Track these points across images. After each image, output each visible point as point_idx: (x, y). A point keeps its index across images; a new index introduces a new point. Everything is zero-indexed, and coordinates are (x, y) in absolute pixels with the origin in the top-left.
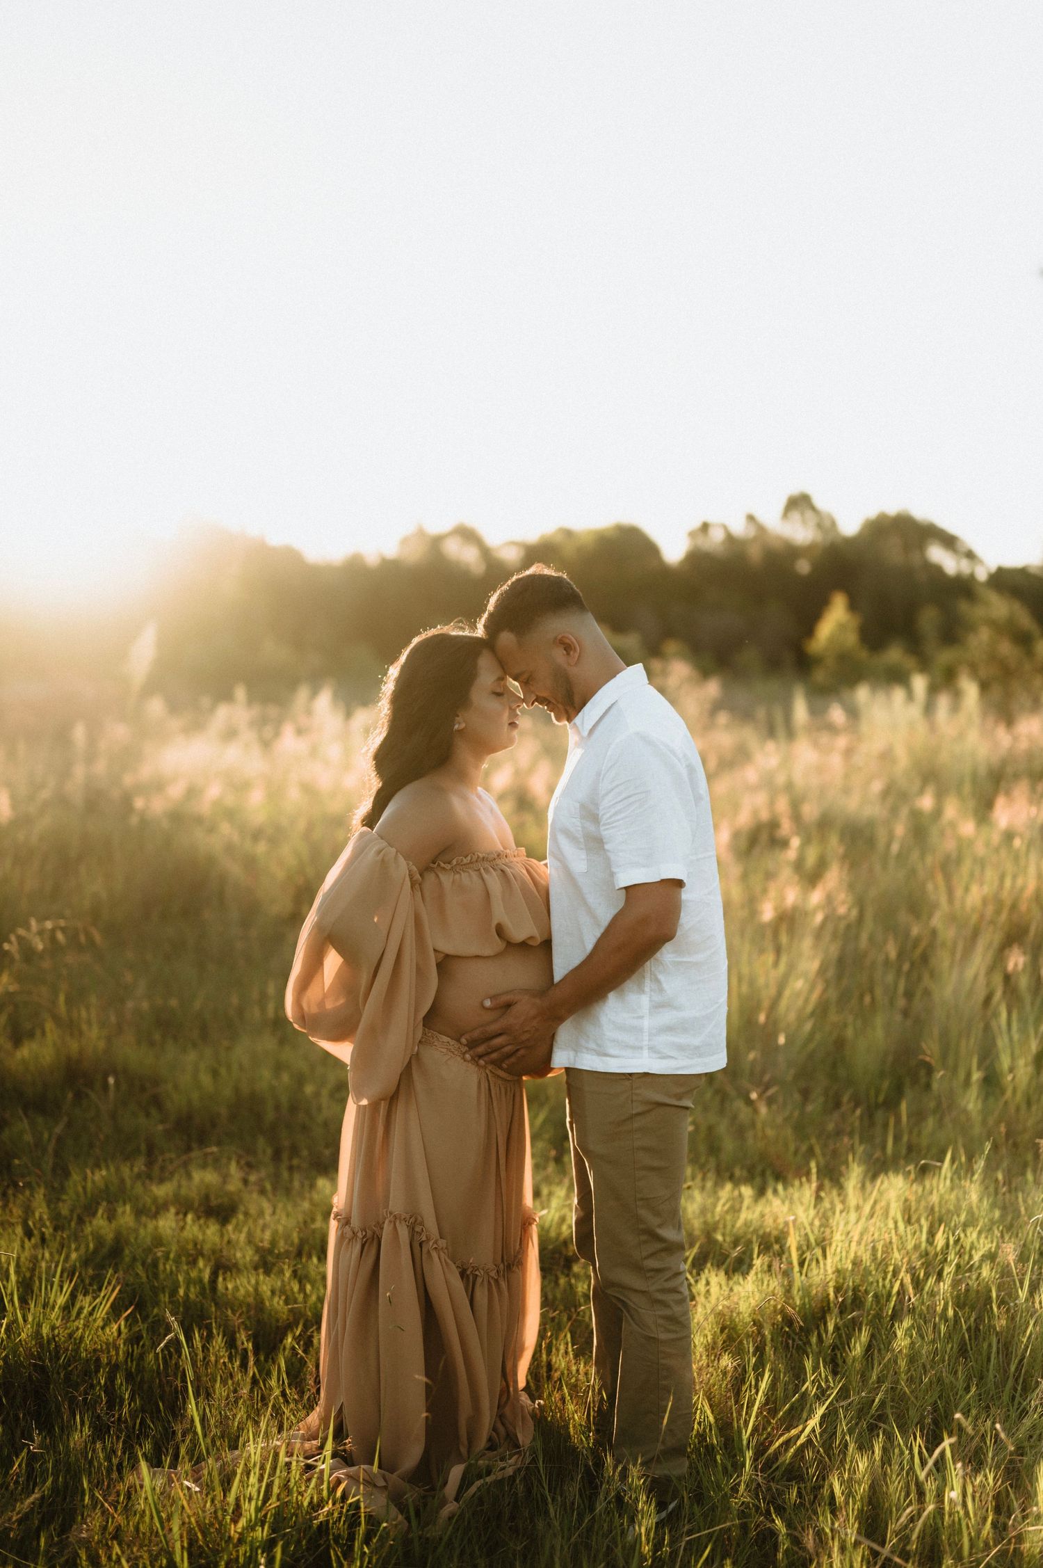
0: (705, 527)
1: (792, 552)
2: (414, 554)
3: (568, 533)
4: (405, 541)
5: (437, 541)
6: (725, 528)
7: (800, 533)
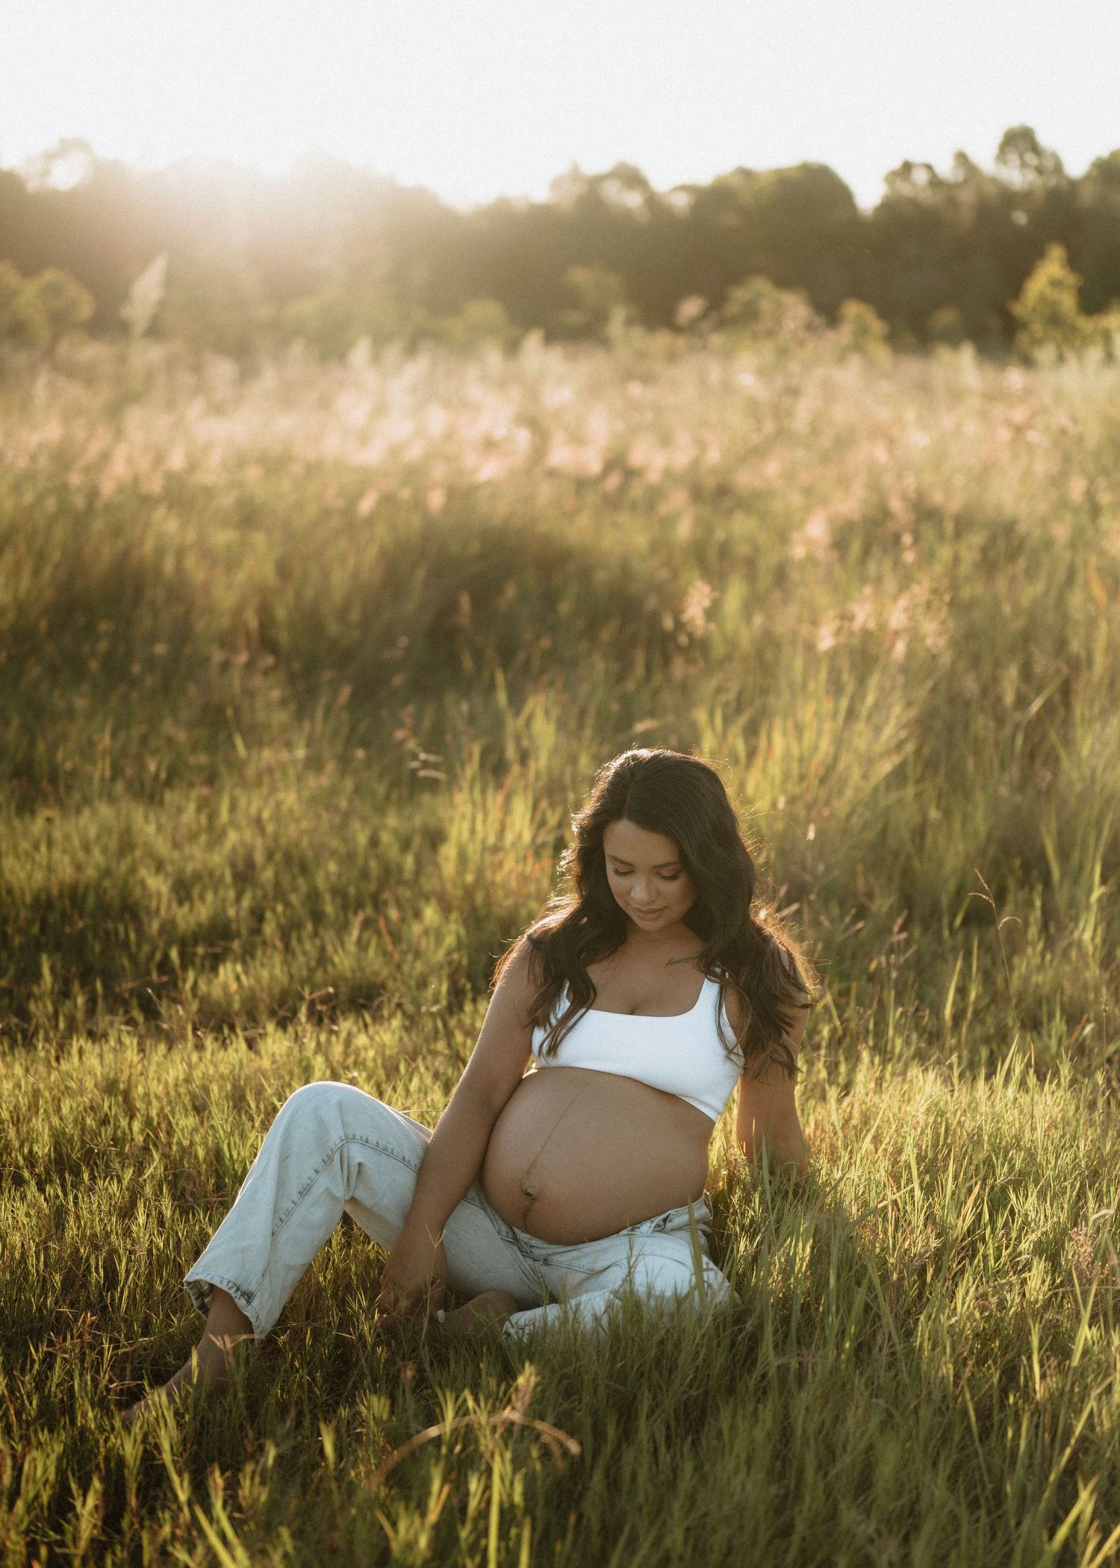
0: (907, 167)
1: (1009, 198)
2: (567, 198)
3: (746, 174)
4: (556, 184)
5: (595, 183)
6: (929, 167)
7: (1016, 176)
